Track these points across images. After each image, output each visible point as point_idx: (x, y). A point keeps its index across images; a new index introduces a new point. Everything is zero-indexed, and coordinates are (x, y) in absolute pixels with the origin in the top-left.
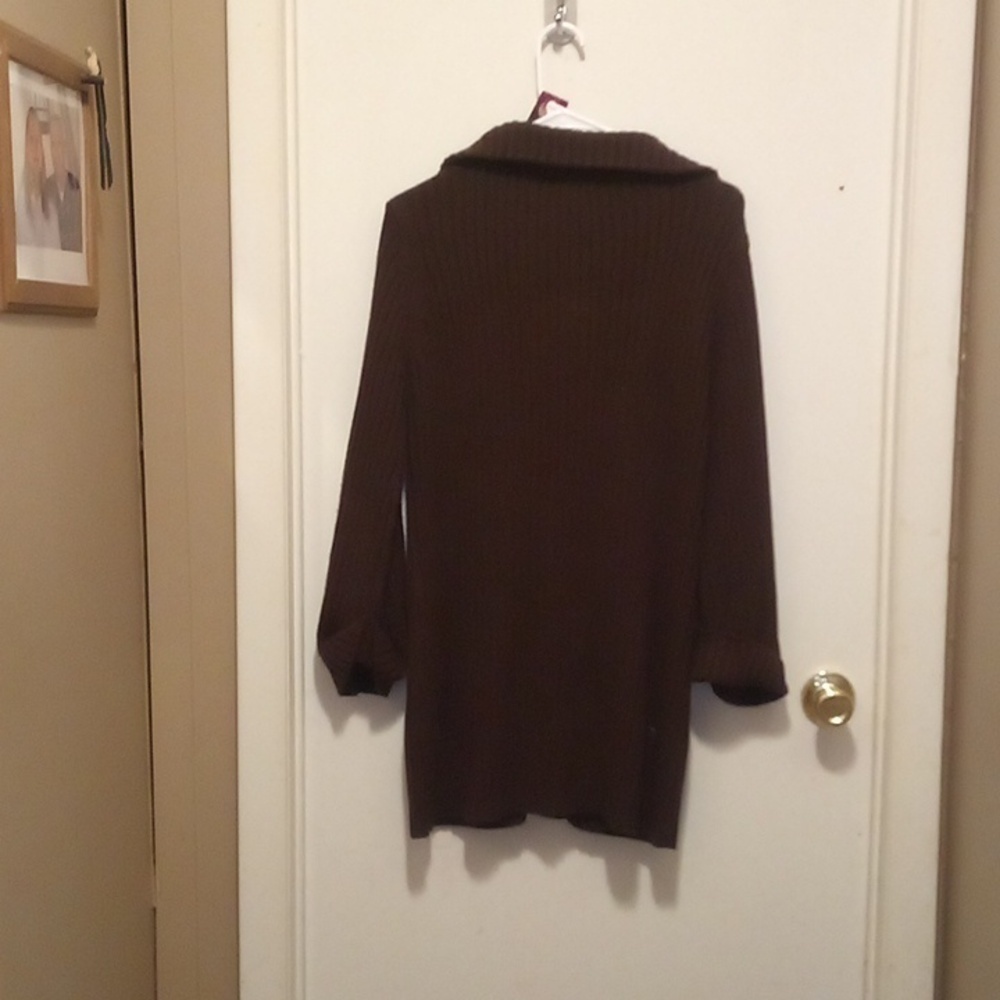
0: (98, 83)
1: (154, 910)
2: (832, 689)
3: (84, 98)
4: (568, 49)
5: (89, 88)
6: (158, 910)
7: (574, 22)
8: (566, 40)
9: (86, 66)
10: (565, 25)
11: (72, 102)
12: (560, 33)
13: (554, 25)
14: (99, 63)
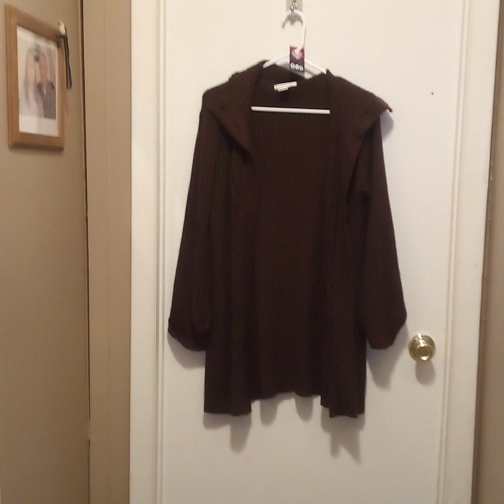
0: (65, 38)
1: (89, 442)
2: (424, 343)
3: (59, 46)
4: (298, 23)
5: (61, 41)
6: (91, 442)
7: (301, 10)
8: (296, 19)
9: (59, 29)
10: (296, 11)
11: (53, 47)
12: (293, 15)
13: (290, 11)
14: (65, 29)
